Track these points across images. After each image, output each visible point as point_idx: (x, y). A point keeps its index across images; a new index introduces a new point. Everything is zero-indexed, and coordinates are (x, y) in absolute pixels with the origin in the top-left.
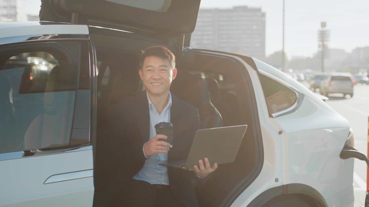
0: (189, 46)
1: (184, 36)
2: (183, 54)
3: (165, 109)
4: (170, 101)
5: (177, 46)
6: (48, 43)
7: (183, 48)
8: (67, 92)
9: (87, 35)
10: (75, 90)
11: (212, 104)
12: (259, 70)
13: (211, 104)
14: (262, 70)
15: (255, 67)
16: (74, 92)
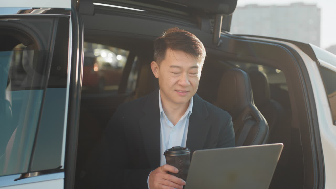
0: (229, 31)
1: (222, 17)
2: (221, 41)
3: (182, 118)
4: (191, 109)
5: (212, 30)
6: (7, 20)
7: (220, 32)
8: (31, 91)
9: (69, 9)
10: (42, 89)
11: (256, 105)
12: (320, 60)
13: (254, 105)
14: (322, 60)
15: (314, 57)
16: (41, 92)
